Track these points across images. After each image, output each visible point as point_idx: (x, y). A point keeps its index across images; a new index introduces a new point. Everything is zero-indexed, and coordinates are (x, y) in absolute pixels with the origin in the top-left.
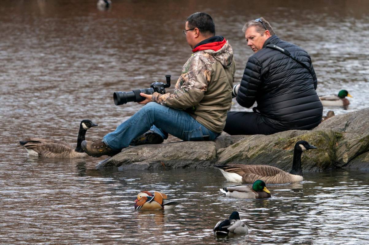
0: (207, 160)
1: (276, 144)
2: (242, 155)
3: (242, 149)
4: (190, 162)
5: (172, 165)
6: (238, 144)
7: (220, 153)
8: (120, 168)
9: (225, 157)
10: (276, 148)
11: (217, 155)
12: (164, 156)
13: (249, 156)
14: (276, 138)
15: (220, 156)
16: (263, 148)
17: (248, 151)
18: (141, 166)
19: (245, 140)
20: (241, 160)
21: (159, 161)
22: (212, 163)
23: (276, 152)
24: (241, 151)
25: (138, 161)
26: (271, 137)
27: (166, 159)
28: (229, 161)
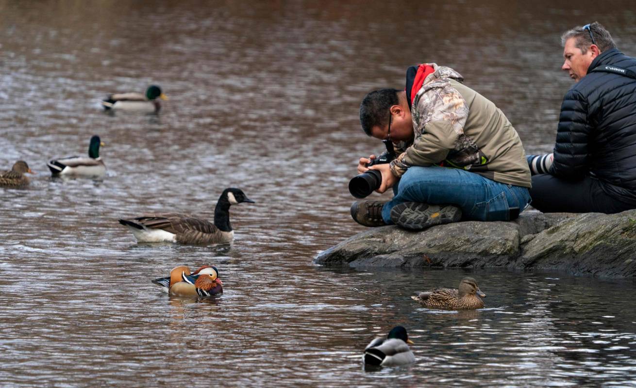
0: (503, 254)
1: (625, 230)
2: (564, 248)
3: (564, 237)
4: (474, 256)
5: (442, 261)
6: (557, 228)
7: (527, 242)
8: (353, 264)
9: (535, 249)
10: (625, 237)
11: (521, 247)
12: (429, 246)
13: (577, 249)
14: (625, 219)
15: (526, 247)
16: (601, 237)
17: (575, 240)
18: (391, 261)
19: (571, 222)
20: (562, 256)
21: (421, 254)
22: (511, 259)
23: (623, 244)
24: (562, 241)
25: (385, 253)
26: (615, 217)
27: (433, 251)
28: (541, 257)
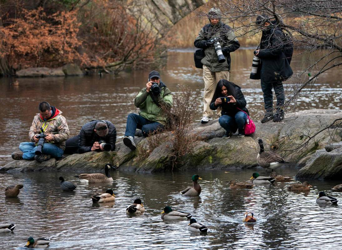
0: (51, 166)
1: (85, 158)
2: (68, 164)
3: (68, 161)
4: (43, 167)
5: (34, 169)
6: (66, 159)
7: (57, 163)
8: (7, 172)
9: (60, 165)
10: (84, 160)
11: (56, 165)
12: (30, 165)
13: (71, 164)
14: (84, 155)
15: (57, 164)
16: (78, 161)
17: (71, 162)
18: (18, 170)
19: (70, 157)
20: (67, 166)
21: (27, 168)
22: (53, 168)
23: (84, 162)
24: (67, 162)
25: (17, 168)
26: (82, 155)
27: (30, 167)
28: (61, 167)
